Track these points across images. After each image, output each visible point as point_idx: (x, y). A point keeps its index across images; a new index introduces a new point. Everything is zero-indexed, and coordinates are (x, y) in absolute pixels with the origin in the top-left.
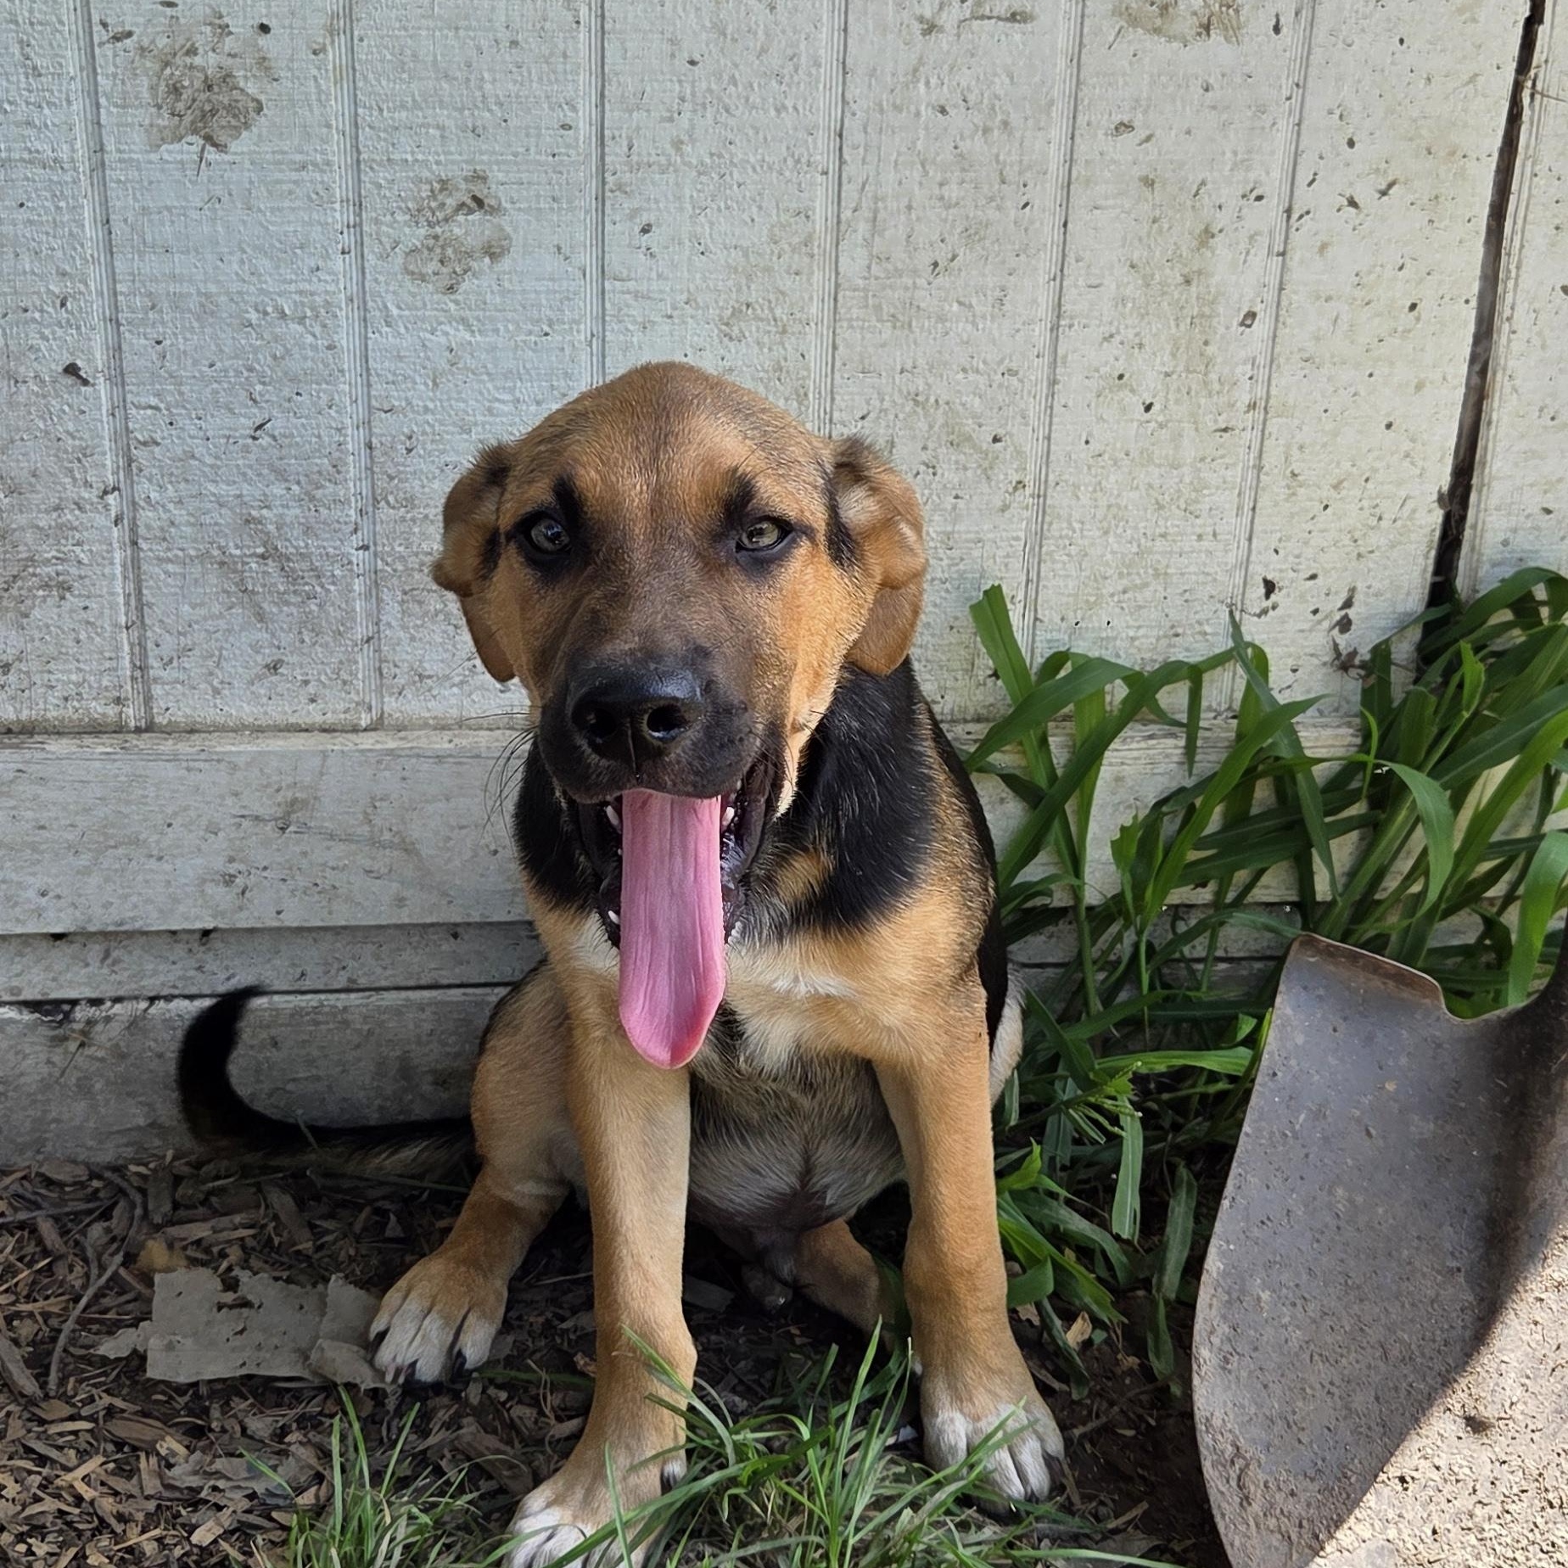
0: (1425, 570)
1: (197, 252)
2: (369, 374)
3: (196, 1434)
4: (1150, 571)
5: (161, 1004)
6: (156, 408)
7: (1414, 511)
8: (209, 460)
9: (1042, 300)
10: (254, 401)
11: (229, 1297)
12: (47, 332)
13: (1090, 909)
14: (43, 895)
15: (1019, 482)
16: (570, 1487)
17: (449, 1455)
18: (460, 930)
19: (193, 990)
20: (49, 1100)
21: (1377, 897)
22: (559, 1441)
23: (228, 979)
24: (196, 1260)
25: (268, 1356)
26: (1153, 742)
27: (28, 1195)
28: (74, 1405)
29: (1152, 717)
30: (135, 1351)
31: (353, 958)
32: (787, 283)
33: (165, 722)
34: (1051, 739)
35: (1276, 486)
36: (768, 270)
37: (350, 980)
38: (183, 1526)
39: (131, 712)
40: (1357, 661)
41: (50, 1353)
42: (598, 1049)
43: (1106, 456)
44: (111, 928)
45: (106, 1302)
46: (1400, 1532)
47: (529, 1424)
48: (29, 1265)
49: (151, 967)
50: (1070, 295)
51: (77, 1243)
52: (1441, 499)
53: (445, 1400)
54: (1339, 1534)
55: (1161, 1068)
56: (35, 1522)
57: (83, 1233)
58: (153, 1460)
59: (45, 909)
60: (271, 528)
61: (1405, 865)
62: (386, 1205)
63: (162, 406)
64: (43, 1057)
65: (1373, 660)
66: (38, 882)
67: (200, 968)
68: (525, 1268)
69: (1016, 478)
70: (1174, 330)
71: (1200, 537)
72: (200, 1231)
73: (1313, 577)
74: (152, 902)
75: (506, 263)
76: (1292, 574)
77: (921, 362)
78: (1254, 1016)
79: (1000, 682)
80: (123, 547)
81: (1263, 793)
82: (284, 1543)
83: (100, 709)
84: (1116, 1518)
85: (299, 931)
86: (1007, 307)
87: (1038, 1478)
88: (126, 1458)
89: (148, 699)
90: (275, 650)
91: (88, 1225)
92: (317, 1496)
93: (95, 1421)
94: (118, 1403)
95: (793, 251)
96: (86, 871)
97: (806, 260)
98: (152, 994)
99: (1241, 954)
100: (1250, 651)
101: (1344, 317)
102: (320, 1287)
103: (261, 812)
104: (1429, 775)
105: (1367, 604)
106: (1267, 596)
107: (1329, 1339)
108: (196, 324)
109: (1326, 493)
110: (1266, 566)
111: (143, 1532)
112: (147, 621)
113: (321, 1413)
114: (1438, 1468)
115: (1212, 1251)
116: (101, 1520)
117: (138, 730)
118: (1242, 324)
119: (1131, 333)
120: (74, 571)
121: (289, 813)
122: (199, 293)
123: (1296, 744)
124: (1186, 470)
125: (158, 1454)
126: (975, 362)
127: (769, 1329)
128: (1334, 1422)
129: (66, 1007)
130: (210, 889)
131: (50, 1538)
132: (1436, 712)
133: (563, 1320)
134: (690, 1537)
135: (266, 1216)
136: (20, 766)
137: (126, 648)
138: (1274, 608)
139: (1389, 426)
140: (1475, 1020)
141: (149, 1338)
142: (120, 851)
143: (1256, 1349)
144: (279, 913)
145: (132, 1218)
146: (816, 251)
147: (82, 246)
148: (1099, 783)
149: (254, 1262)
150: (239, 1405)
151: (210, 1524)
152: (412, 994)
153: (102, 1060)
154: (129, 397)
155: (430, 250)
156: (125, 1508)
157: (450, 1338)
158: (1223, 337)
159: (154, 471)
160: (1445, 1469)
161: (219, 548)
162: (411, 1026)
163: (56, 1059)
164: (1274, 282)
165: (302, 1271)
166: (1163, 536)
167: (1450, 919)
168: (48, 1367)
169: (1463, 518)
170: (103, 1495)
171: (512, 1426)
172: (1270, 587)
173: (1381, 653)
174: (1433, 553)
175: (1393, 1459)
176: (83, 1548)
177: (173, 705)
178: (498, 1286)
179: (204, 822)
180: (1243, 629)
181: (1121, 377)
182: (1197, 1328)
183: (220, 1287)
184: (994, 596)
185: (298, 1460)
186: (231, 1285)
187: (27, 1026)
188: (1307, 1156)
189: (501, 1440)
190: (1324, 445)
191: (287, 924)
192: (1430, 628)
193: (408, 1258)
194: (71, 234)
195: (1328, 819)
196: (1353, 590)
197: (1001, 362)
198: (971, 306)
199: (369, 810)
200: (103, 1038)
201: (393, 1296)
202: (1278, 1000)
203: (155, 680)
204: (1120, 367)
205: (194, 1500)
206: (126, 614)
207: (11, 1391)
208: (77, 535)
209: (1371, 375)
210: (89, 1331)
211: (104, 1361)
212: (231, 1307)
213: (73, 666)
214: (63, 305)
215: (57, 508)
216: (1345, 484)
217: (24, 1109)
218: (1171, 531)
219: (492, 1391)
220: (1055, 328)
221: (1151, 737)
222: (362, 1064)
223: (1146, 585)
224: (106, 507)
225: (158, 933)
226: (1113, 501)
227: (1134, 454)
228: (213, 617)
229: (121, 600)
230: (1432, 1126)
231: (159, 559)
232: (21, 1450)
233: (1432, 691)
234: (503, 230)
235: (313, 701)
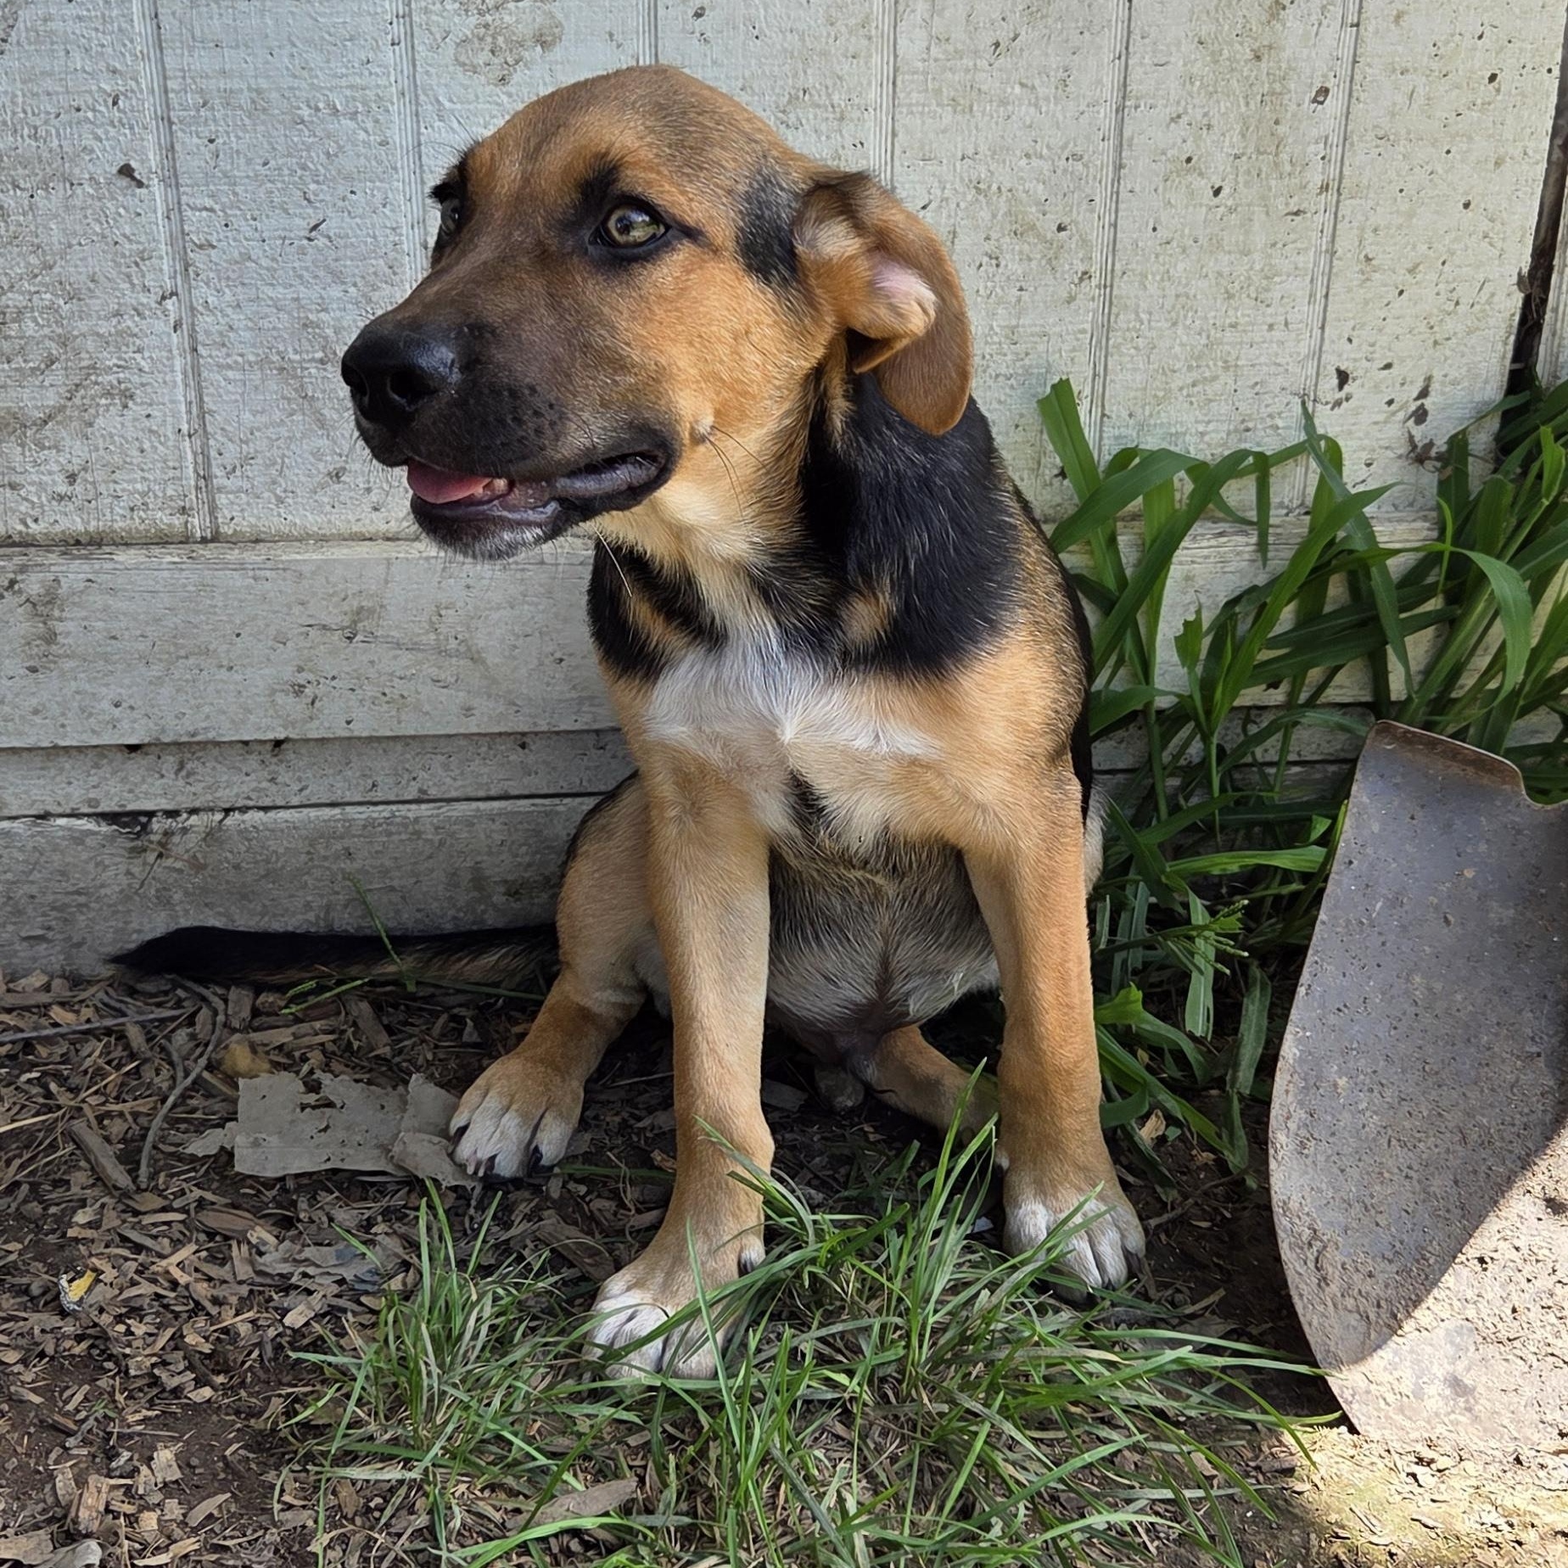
0: (1504, 357)
1: (247, 46)
2: (422, 172)
3: (285, 1225)
4: (1220, 364)
5: (237, 814)
6: (211, 210)
7: (1493, 295)
8: (264, 262)
9: (1107, 80)
10: (309, 201)
11: (312, 1098)
12: (100, 132)
13: (1160, 712)
14: (117, 705)
15: (1085, 273)
16: (651, 1270)
17: (531, 1245)
18: (527, 740)
19: (267, 802)
20: (129, 911)
21: (1454, 695)
22: (639, 1231)
23: (301, 790)
24: (279, 1064)
25: (351, 1152)
26: (1224, 539)
27: (113, 1003)
28: (166, 1198)
29: (1221, 515)
30: (222, 1148)
31: (423, 768)
32: (845, 67)
33: (230, 532)
34: (1120, 538)
35: (1348, 269)
36: (824, 54)
37: (421, 791)
38: (276, 1309)
39: (196, 521)
40: (1433, 453)
41: (140, 1150)
42: (672, 831)
43: (1174, 244)
44: (185, 739)
45: (193, 1102)
46: (1478, 1310)
47: (609, 1216)
48: (118, 1068)
49: (225, 778)
50: (1136, 74)
51: (163, 1049)
52: (1520, 282)
53: (527, 1194)
54: (1417, 1313)
55: (1234, 868)
56: (132, 1304)
57: (168, 1038)
58: (244, 1248)
59: (118, 720)
60: (329, 332)
61: (1482, 662)
62: (463, 1012)
63: (217, 207)
64: (123, 868)
65: (1449, 451)
66: (112, 693)
67: (272, 780)
68: (600, 1072)
69: (1081, 268)
70: (1243, 109)
71: (1271, 327)
72: (283, 1036)
73: (1388, 366)
74: (224, 713)
75: (557, 53)
76: (1365, 364)
77: (983, 148)
78: (1327, 817)
79: (1066, 482)
80: (183, 354)
81: (1336, 590)
82: (374, 1325)
83: (167, 520)
84: (1193, 1304)
85: (371, 739)
86: (1071, 88)
87: (1116, 1267)
88: (218, 1246)
89: (213, 510)
90: (337, 458)
91: (173, 1031)
92: (404, 1284)
93: (187, 1212)
94: (209, 1196)
95: (850, 33)
96: (158, 682)
97: (866, 42)
98: (227, 806)
99: (1315, 757)
100: (1323, 443)
101: (1420, 91)
102: (401, 1088)
103: (327, 620)
104: (1509, 563)
105: (1443, 394)
106: (1341, 387)
107: (1406, 1124)
108: (247, 121)
109: (1402, 277)
110: (1340, 356)
111: (237, 1315)
112: (209, 429)
113: (404, 1207)
114: (1517, 1249)
115: (1289, 1038)
116: (197, 1303)
117: (204, 540)
118: (1314, 101)
119: (1199, 113)
120: (136, 379)
121: (355, 622)
122: (250, 89)
123: (1371, 537)
124: (1256, 256)
125: (249, 1243)
126: (1038, 147)
127: (842, 1127)
128: (1412, 1205)
129: (144, 819)
130: (280, 699)
131: (148, 1319)
132: (1513, 504)
133: (639, 1119)
134: (770, 1319)
135: (346, 1022)
136: (90, 576)
137: (190, 457)
138: (1347, 399)
139: (1467, 205)
140: (1555, 806)
141: (237, 1137)
142: (191, 661)
143: (1333, 1134)
144: (349, 723)
145: (214, 1024)
146: (873, 32)
147: (132, 41)
148: (1169, 582)
149: (335, 1065)
150: (325, 1198)
151: (301, 1308)
152: (482, 805)
153: (180, 871)
154: (184, 199)
155: (481, 39)
156: (220, 1292)
157: (528, 1135)
158: (1294, 115)
159: (212, 275)
160: (1525, 1250)
161: (278, 353)
162: (482, 836)
163: (136, 870)
164: (1347, 55)
165: (383, 1074)
166: (1233, 326)
167: (1527, 717)
168: (138, 1163)
169: (1544, 301)
170: (197, 1280)
171: (592, 1218)
172: (1343, 377)
173: (1458, 444)
174: (1512, 338)
175: (1472, 1241)
176: (180, 1329)
177: (237, 514)
178: (576, 1086)
179: (272, 631)
180: (1317, 421)
181: (1189, 160)
182: (1273, 1113)
183: (302, 1089)
184: (1062, 390)
185: (384, 1249)
186: (313, 1087)
187: (105, 837)
188: (1383, 944)
189: (582, 1231)
190: (1400, 227)
191: (356, 734)
192: (1508, 417)
193: (485, 1062)
194: (120, 30)
195: (1403, 616)
196: (1429, 379)
197: (1064, 148)
198: (1033, 87)
199: (434, 619)
200: (180, 850)
201: (472, 1095)
202: (1354, 788)
203: (219, 490)
204: (1189, 147)
205: (285, 1286)
206: (189, 423)
207: (105, 1185)
208: (138, 342)
209: (1448, 152)
210: (178, 1130)
211: (193, 1158)
212: (314, 1108)
213: (138, 475)
214: (115, 103)
215: (117, 314)
216: (1421, 267)
217: (106, 920)
218: (1242, 321)
219: (572, 1186)
220: (1120, 109)
221: (1221, 534)
222: (434, 875)
223: (1215, 378)
224: (165, 313)
225: (231, 743)
226: (1181, 290)
227: (1203, 241)
228: (273, 424)
229: (183, 408)
230: (1511, 912)
231: (219, 366)
232: (117, 1239)
233: (1512, 481)
234: (553, 17)
235: (376, 509)
